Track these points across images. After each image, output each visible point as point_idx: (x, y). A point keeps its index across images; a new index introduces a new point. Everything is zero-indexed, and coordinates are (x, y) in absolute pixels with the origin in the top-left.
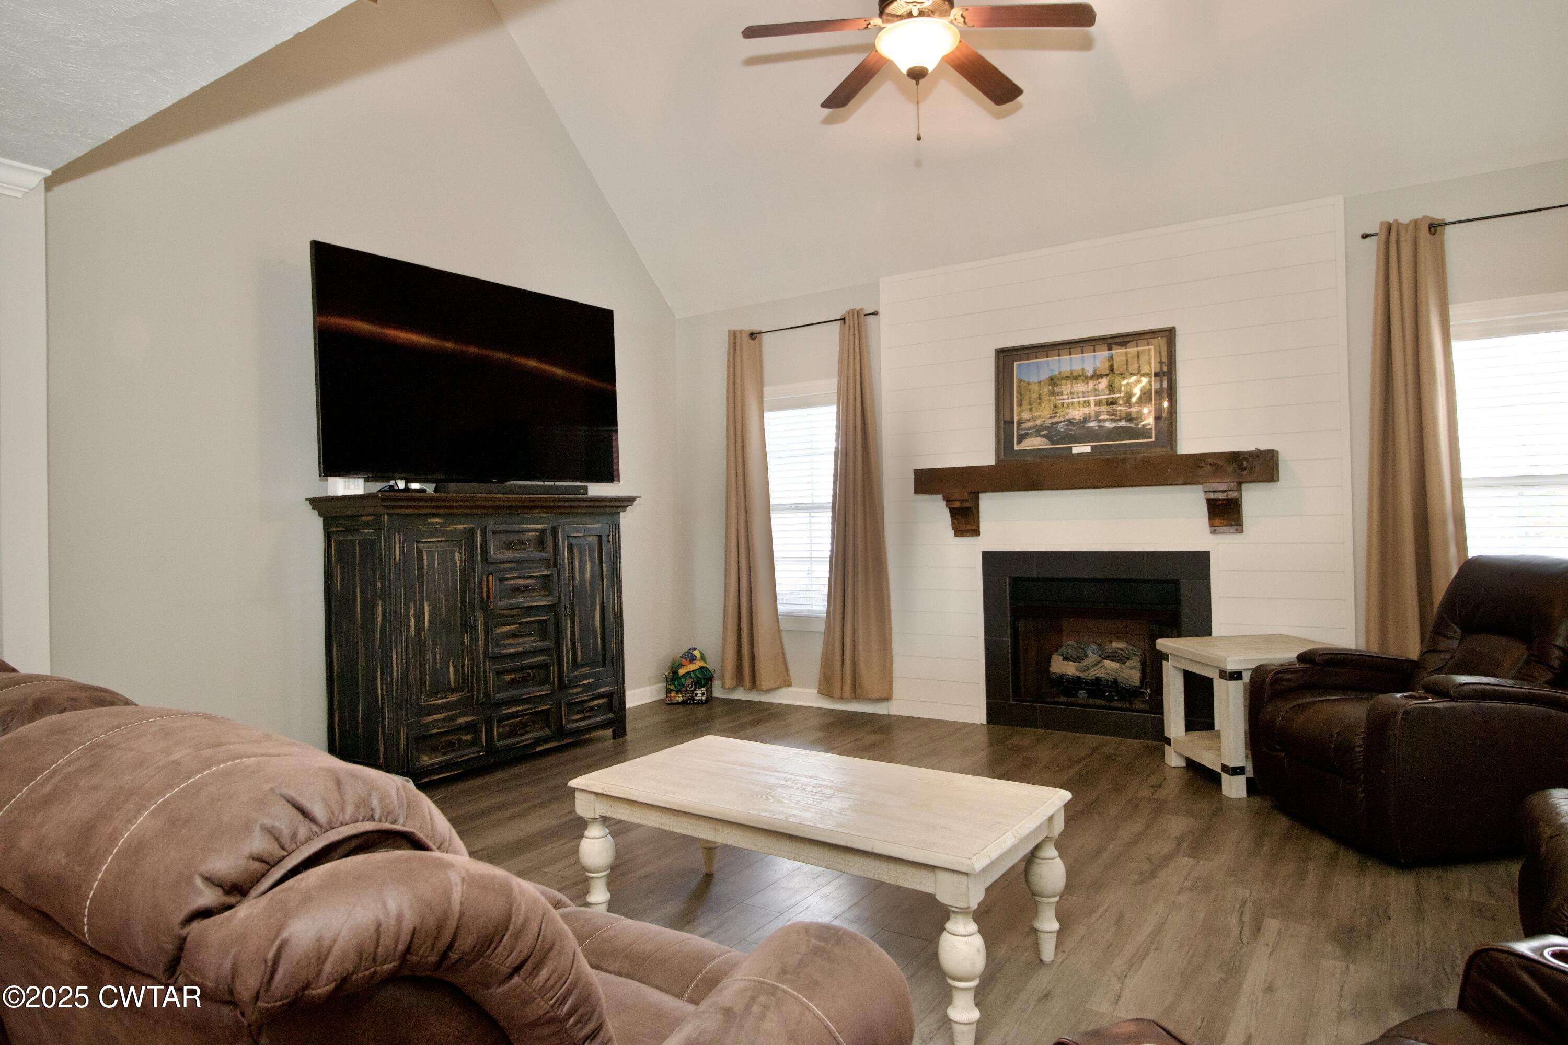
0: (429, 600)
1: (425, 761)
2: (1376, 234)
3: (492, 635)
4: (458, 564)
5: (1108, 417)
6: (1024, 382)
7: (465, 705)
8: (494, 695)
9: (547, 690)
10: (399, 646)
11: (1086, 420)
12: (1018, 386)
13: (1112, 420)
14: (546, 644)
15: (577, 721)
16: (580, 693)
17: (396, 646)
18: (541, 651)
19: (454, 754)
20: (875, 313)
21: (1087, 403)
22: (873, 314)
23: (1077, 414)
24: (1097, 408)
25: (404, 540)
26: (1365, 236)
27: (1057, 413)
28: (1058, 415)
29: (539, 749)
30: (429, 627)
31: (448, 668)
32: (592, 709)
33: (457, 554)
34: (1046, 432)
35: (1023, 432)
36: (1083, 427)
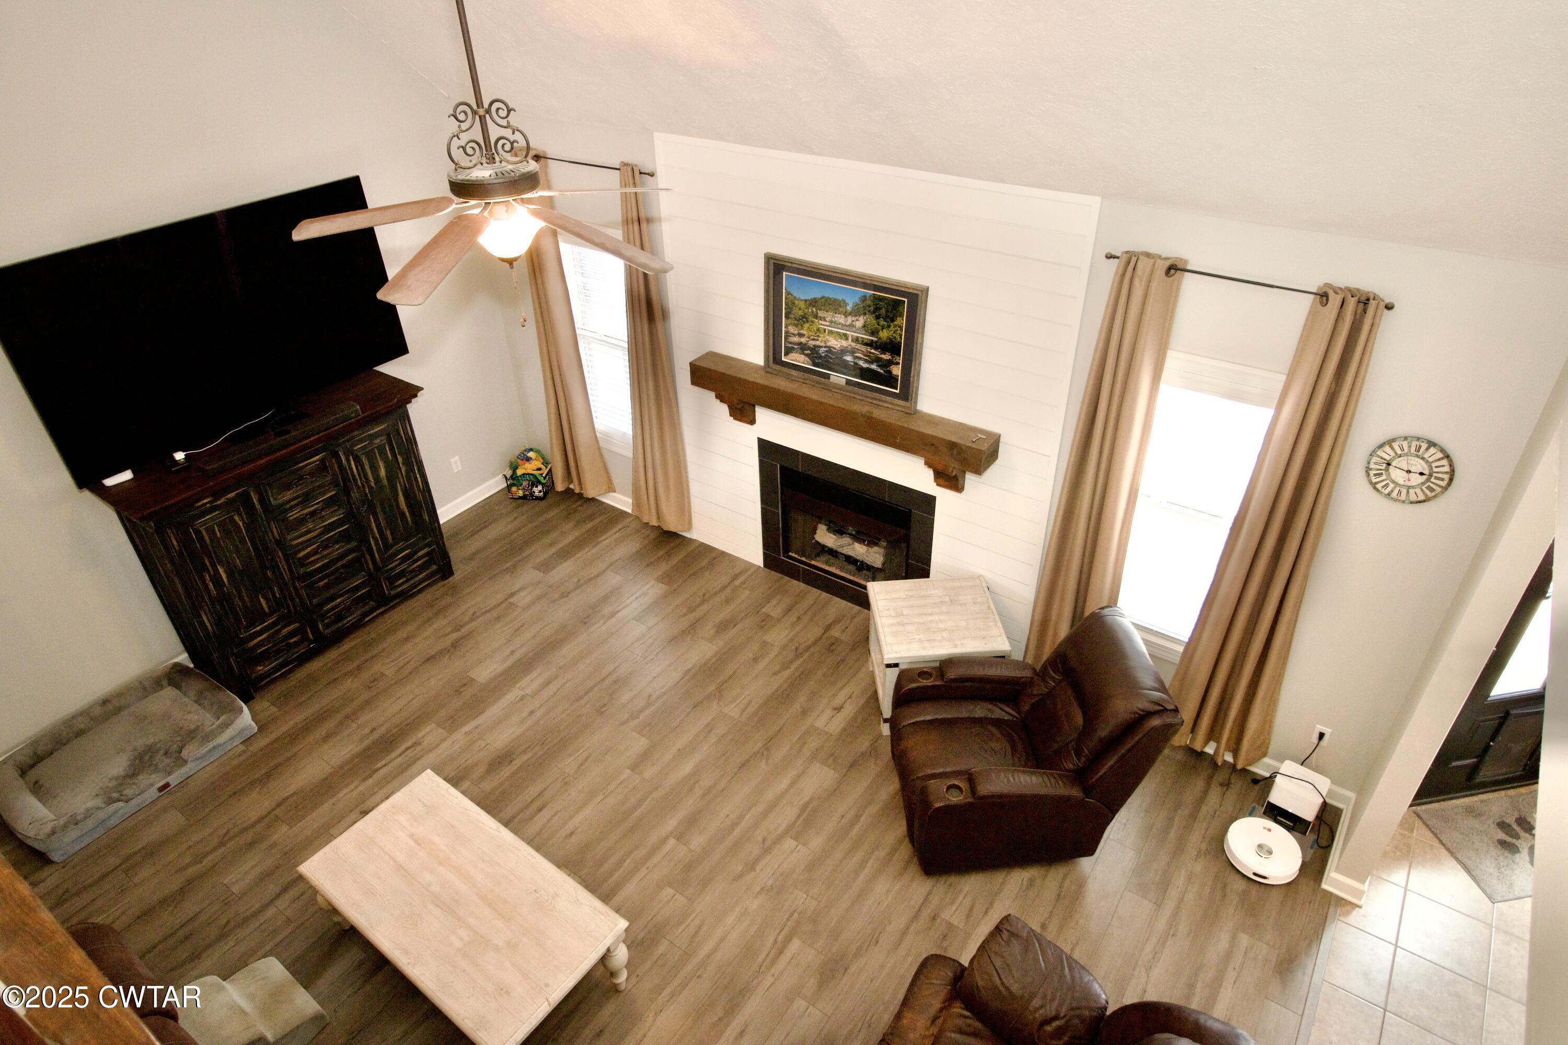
0: (220, 563)
1: (260, 670)
2: (1118, 258)
3: (294, 562)
4: (241, 524)
5: (862, 356)
6: (792, 295)
7: (286, 620)
8: (311, 603)
9: (364, 577)
10: (206, 608)
11: (844, 351)
12: (786, 298)
13: (866, 361)
14: (353, 544)
15: (402, 584)
16: (399, 564)
17: (201, 607)
18: (350, 552)
19: (285, 657)
20: (652, 175)
21: (846, 337)
22: (648, 174)
23: (836, 343)
24: (854, 344)
25: (177, 532)
26: (1110, 257)
27: (819, 336)
28: (820, 339)
29: (367, 619)
30: (229, 581)
31: (260, 601)
32: (413, 570)
33: (236, 518)
34: (808, 352)
35: (790, 345)
36: (841, 358)
